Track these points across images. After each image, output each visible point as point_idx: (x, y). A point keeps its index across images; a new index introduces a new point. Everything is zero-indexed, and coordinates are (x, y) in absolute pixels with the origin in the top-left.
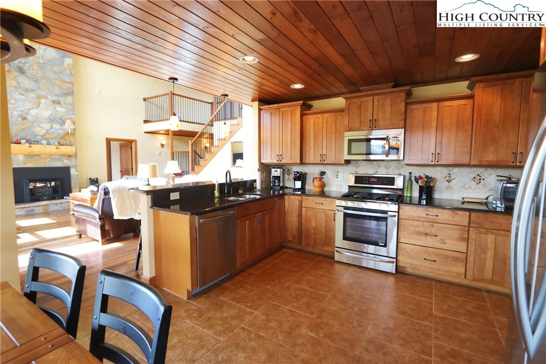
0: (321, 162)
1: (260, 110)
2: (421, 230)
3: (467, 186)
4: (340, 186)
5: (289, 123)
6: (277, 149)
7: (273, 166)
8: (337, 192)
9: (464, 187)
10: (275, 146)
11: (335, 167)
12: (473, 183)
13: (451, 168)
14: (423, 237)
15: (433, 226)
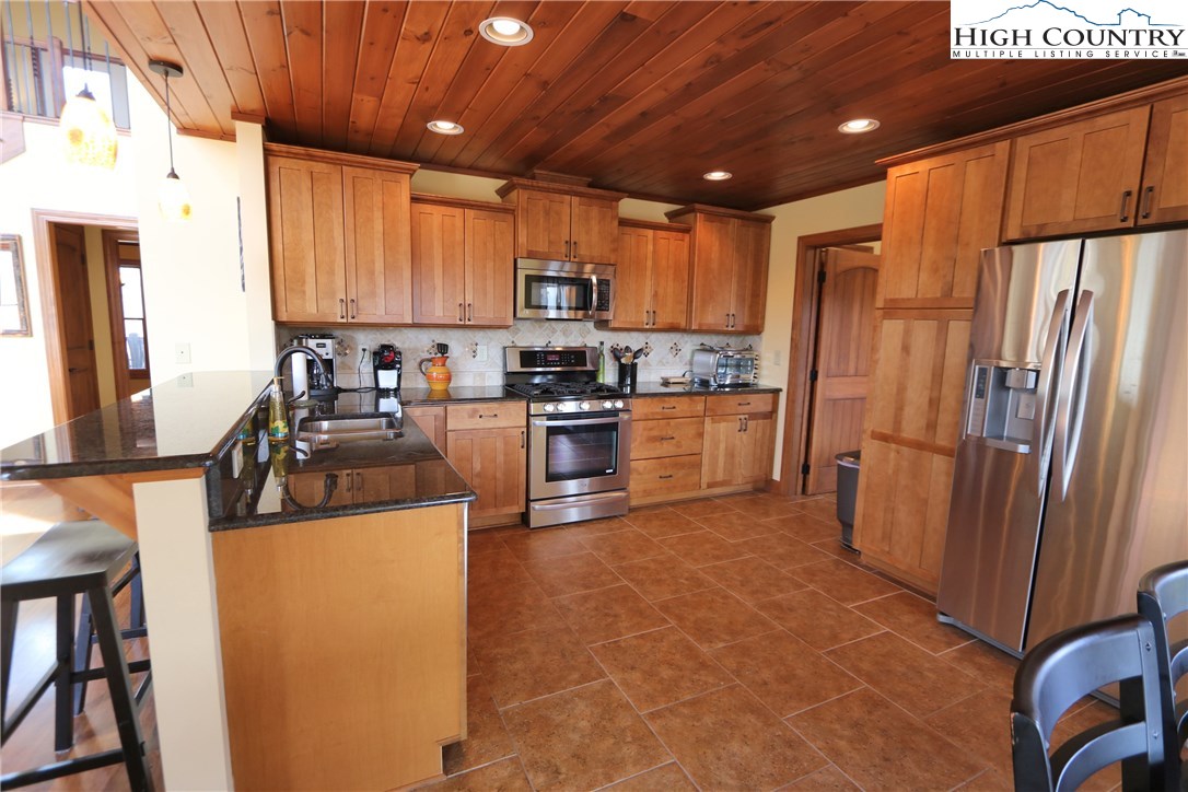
0: (462, 323)
1: (267, 153)
2: (655, 433)
3: (664, 361)
4: (482, 375)
5: (378, 215)
6: (340, 283)
7: (309, 333)
8: (474, 388)
9: (661, 363)
10: (331, 272)
11: (469, 334)
12: (671, 355)
13: (648, 334)
14: (658, 444)
15: (669, 424)
